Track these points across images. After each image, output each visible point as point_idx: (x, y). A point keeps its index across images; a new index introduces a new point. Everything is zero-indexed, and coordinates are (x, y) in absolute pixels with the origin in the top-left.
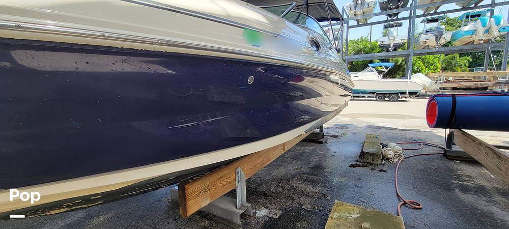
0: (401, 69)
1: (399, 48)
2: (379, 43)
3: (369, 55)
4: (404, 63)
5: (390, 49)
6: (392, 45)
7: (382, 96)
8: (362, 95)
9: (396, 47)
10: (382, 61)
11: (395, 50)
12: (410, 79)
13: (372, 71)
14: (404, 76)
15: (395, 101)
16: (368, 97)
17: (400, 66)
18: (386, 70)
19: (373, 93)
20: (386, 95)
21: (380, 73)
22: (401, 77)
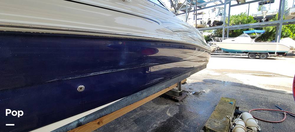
0: (272, 35)
1: (271, 19)
2: (253, 16)
3: (245, 25)
4: (274, 30)
5: (262, 20)
6: (264, 17)
7: (254, 55)
8: (237, 54)
9: (268, 19)
10: (257, 29)
11: (267, 20)
12: (279, 42)
13: (246, 36)
14: (274, 40)
15: (265, 59)
16: (243, 55)
17: (271, 32)
18: (258, 36)
19: (246, 53)
20: (256, 54)
21: (253, 38)
22: (271, 40)
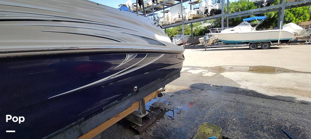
0: (275, 21)
1: (272, 4)
2: (254, 1)
3: (246, 12)
4: (277, 16)
5: (263, 4)
6: (265, 1)
7: (255, 45)
8: (238, 45)
9: (269, 3)
10: (258, 15)
11: (268, 5)
12: (282, 28)
13: (246, 25)
14: (277, 26)
15: (267, 49)
16: (244, 46)
17: (274, 18)
18: (259, 23)
19: (247, 43)
20: (258, 44)
21: (253, 26)
22: (274, 27)
